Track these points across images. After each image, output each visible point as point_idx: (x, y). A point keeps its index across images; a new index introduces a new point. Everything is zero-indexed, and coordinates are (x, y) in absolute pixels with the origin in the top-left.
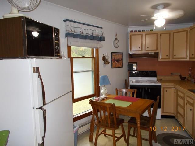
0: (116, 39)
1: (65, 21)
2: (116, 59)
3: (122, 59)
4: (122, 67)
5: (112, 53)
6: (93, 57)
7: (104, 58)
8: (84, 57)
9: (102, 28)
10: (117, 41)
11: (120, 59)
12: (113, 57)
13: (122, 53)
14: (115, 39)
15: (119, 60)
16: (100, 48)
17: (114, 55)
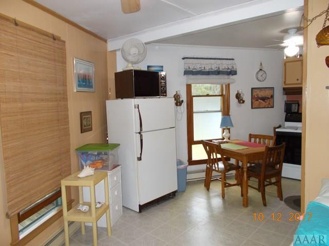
0: (261, 70)
1: (183, 59)
2: (260, 96)
3: (272, 97)
4: (273, 107)
5: (252, 89)
6: (222, 95)
7: (238, 96)
8: (208, 95)
9: (233, 59)
10: (261, 73)
11: (270, 97)
12: (255, 94)
13: (273, 88)
14: (259, 70)
15: (266, 97)
16: (232, 83)
17: (256, 91)
